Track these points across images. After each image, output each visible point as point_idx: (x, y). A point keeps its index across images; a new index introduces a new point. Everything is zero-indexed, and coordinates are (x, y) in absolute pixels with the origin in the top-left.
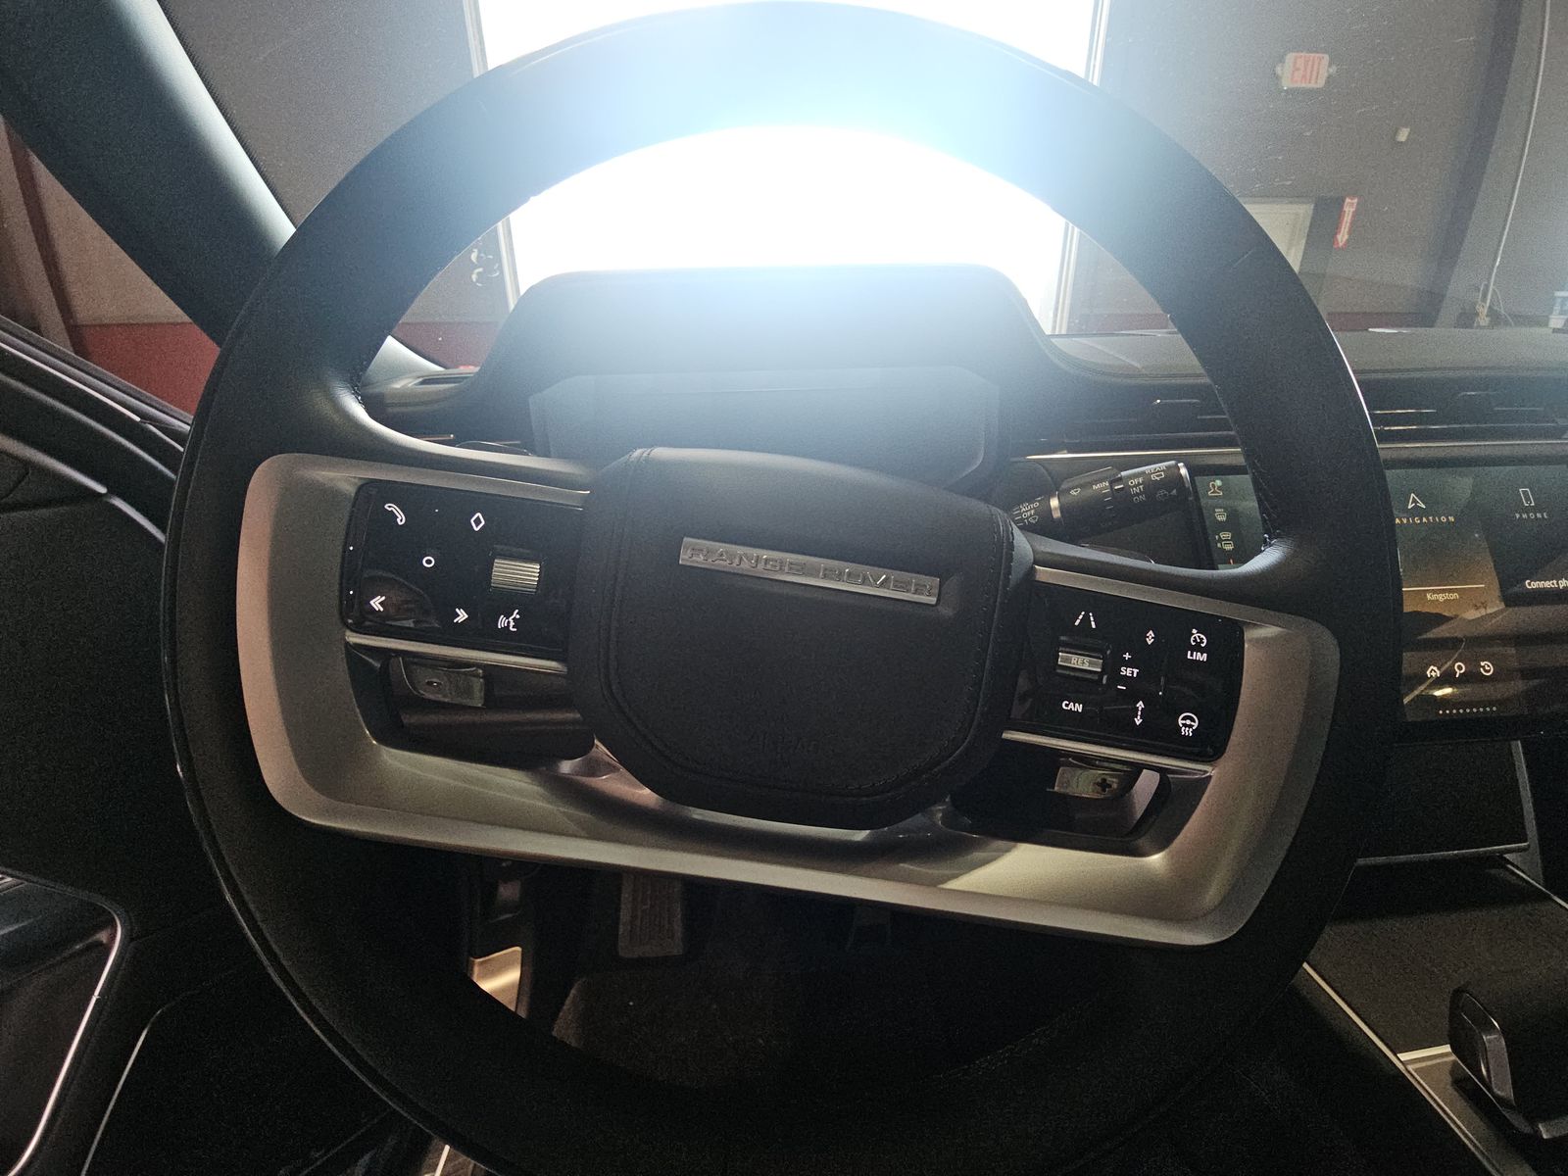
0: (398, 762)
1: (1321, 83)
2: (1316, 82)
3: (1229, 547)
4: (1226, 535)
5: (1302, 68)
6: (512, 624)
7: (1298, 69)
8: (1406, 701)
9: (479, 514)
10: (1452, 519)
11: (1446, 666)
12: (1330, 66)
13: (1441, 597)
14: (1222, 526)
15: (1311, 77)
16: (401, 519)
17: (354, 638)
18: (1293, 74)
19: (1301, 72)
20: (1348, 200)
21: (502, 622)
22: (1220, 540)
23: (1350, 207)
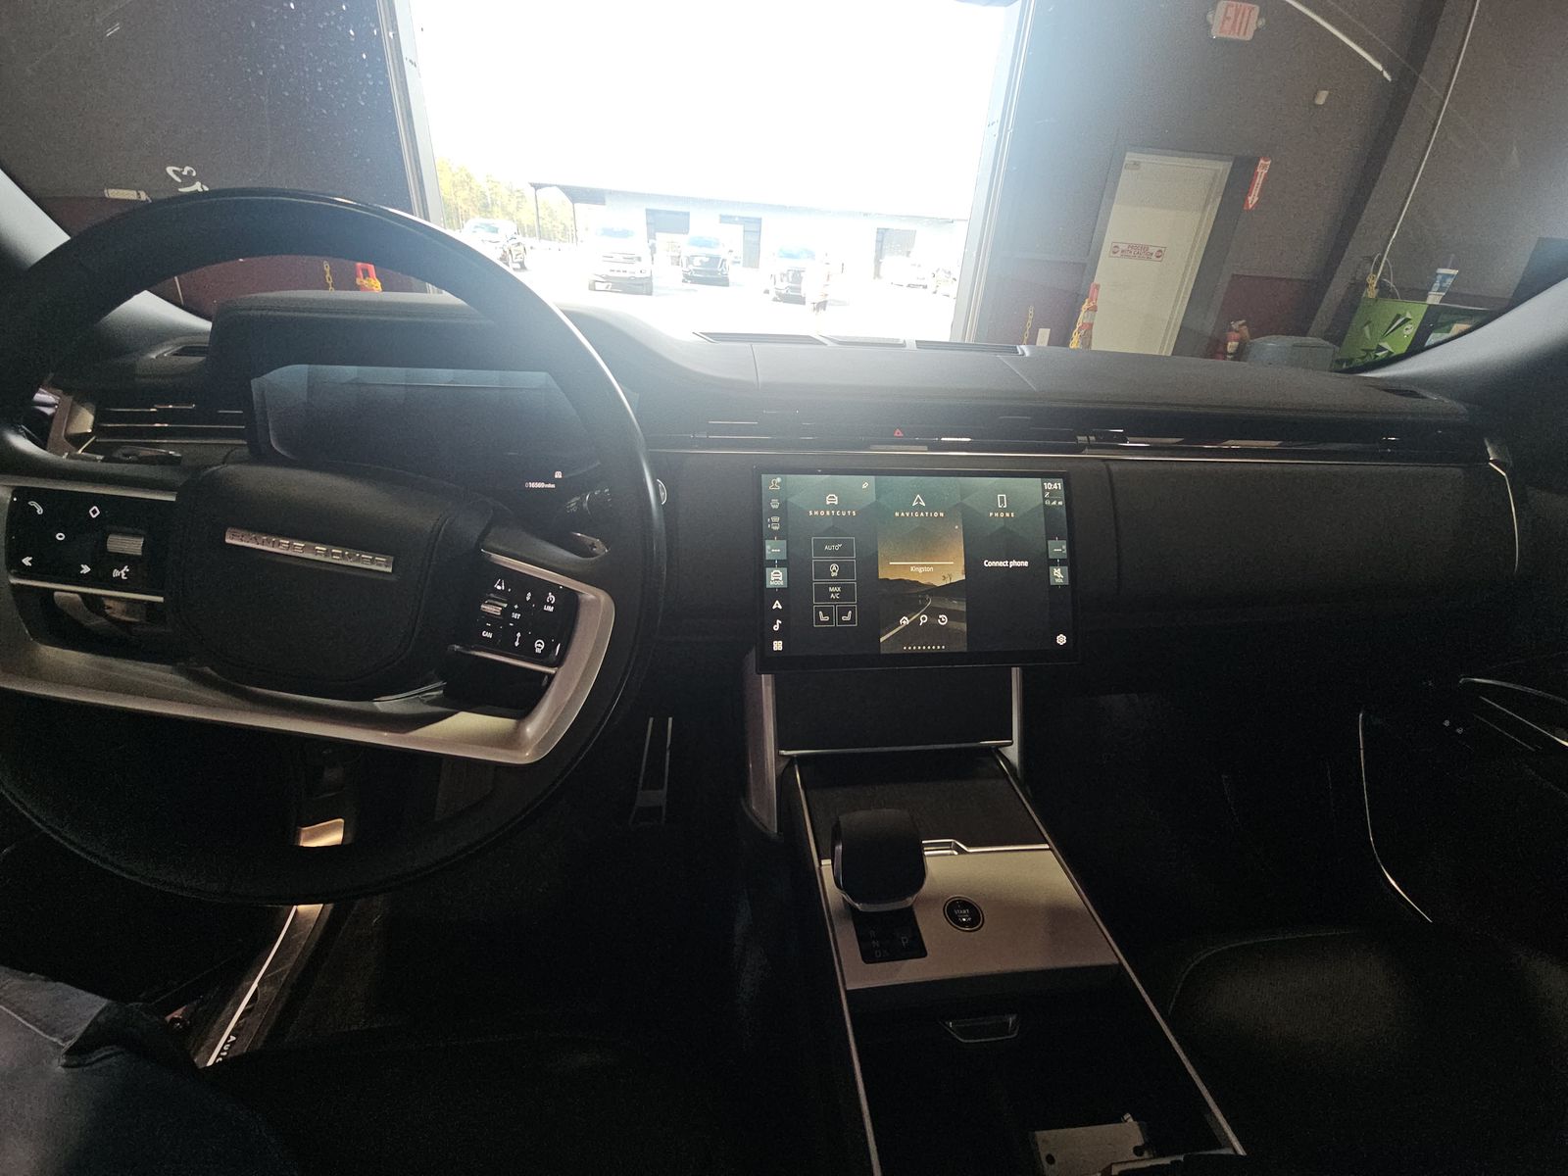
0: (52, 654)
1: (1249, 37)
2: (1245, 33)
3: (776, 528)
4: (776, 519)
5: (1233, 18)
6: (123, 574)
7: (1229, 18)
8: (882, 640)
9: (95, 507)
10: (942, 515)
11: (914, 617)
12: (1260, 17)
13: (920, 570)
14: (774, 513)
15: (1239, 29)
16: (40, 511)
17: (14, 581)
18: (1223, 24)
19: (1231, 21)
20: (1262, 161)
21: (116, 573)
22: (771, 522)
23: (1263, 169)
